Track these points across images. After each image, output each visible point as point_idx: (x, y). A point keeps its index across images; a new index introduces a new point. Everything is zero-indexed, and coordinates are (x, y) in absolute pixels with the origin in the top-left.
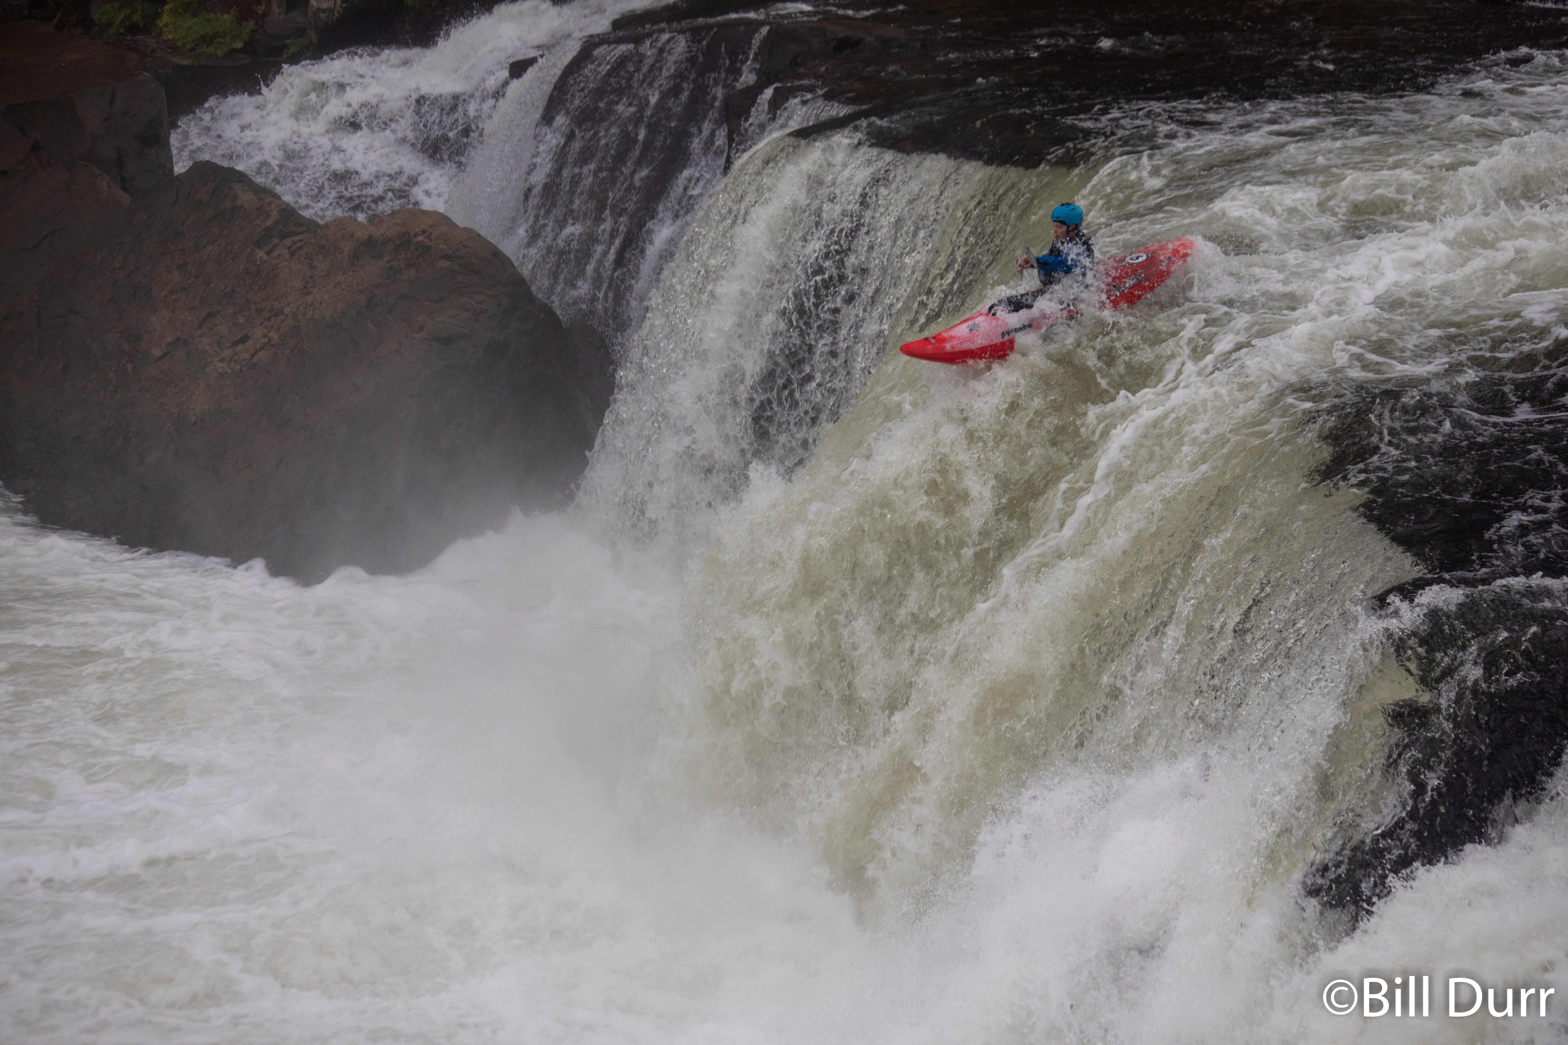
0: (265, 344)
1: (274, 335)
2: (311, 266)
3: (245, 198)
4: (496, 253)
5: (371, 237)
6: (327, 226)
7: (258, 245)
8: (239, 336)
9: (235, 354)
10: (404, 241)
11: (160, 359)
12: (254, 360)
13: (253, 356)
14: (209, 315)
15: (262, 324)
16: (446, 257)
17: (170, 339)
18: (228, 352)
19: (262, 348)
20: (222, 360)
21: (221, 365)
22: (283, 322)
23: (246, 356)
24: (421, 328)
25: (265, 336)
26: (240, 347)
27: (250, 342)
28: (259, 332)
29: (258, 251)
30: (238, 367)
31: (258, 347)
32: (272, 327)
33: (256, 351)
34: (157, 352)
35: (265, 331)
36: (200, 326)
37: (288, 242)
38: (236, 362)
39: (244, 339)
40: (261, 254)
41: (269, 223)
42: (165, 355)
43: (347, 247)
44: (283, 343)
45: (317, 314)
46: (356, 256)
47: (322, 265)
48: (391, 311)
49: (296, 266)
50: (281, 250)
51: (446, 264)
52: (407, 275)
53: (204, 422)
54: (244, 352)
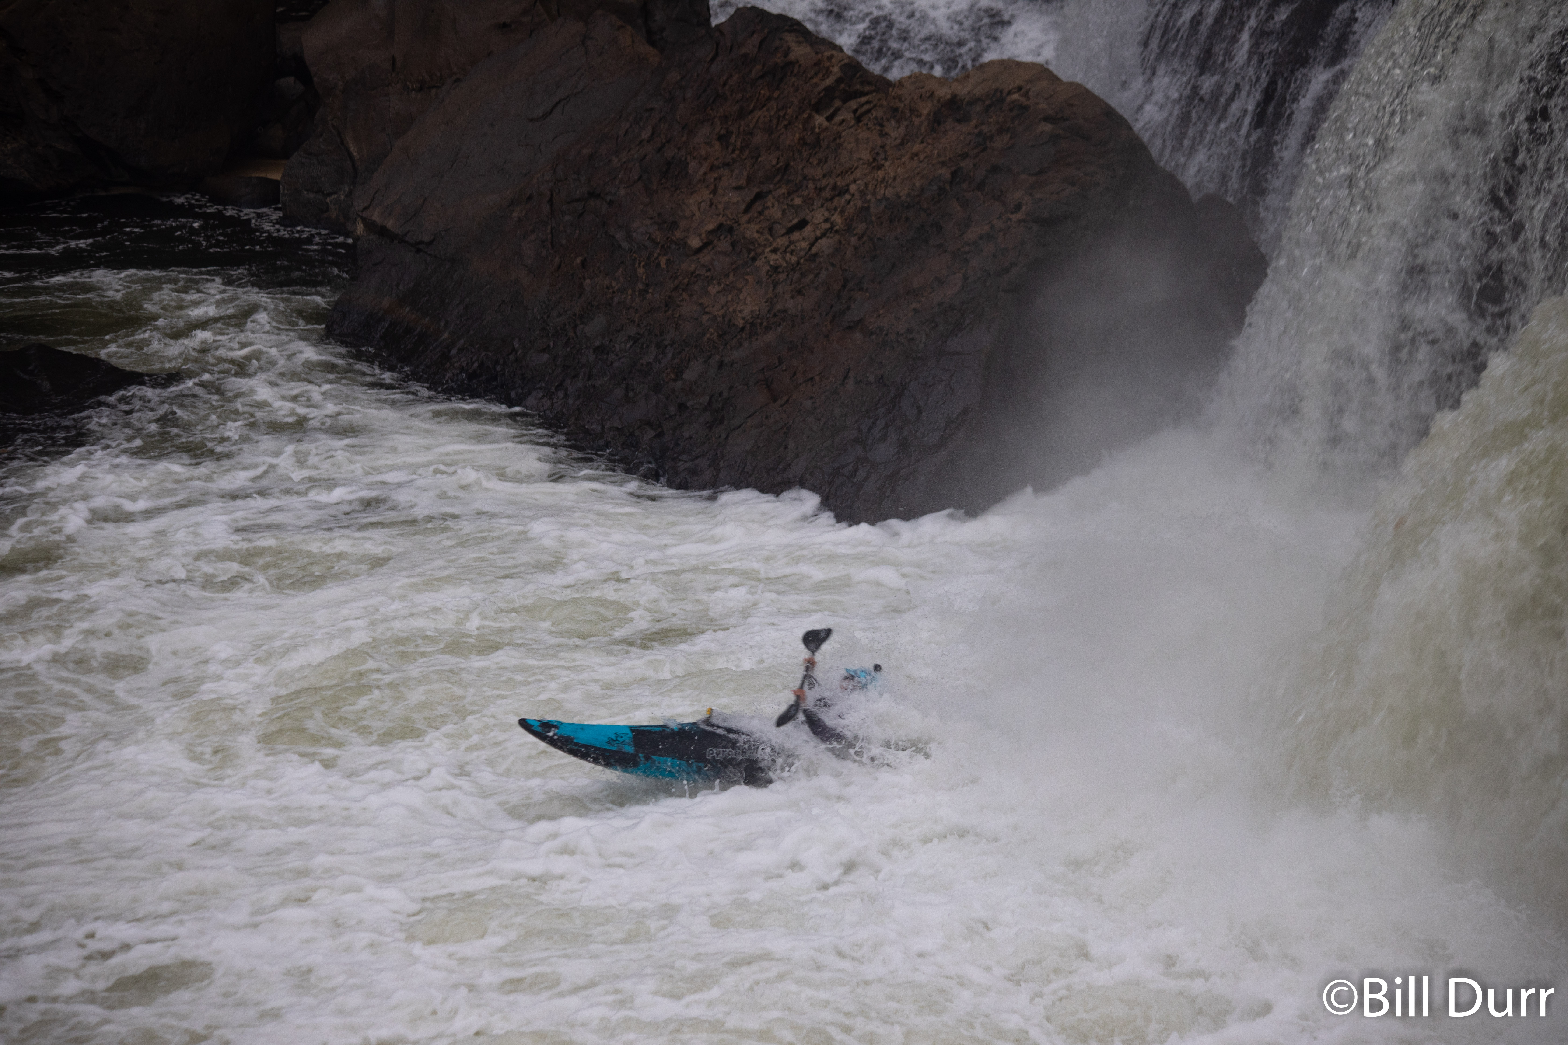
0: (827, 230)
1: (837, 218)
3: (800, 51)
4: (1110, 113)
5: (955, 96)
6: (900, 83)
7: (817, 108)
8: (795, 221)
9: (791, 243)
10: (996, 99)
11: (699, 250)
13: (812, 245)
15: (822, 206)
16: (1047, 119)
17: (710, 227)
18: (781, 242)
19: (823, 235)
20: (774, 251)
21: (774, 257)
22: (849, 202)
23: (804, 245)
24: (1018, 207)
25: (826, 220)
26: (796, 236)
27: (808, 229)
28: (819, 216)
29: (817, 116)
30: (794, 259)
31: (818, 233)
32: (835, 209)
33: (817, 239)
34: (695, 242)
35: (827, 214)
36: (747, 210)
37: (853, 104)
38: (792, 253)
39: (802, 224)
41: (829, 81)
42: (705, 245)
43: (926, 109)
44: (849, 229)
45: (890, 192)
46: (937, 120)
47: (895, 132)
48: (980, 186)
49: (863, 134)
50: (845, 115)
51: (1047, 127)
52: (999, 142)
53: (753, 327)
54: (801, 240)
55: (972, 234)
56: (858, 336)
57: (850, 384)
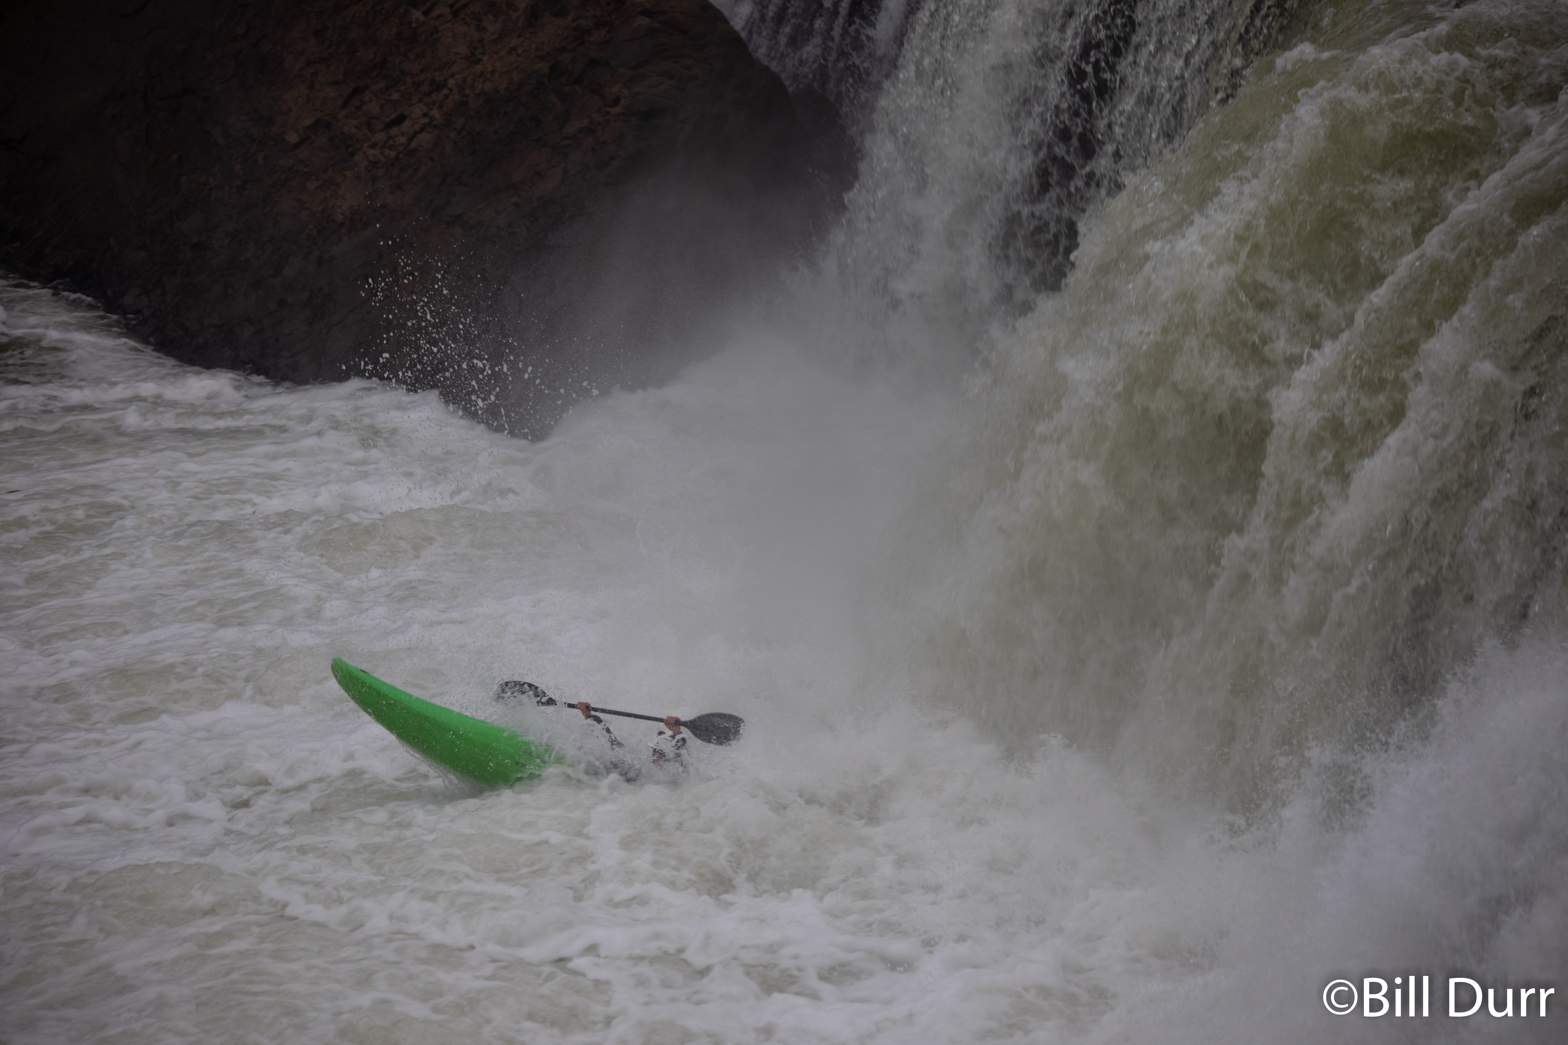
0: (425, 125)
1: (436, 113)
4: (706, 7)
8: (394, 116)
9: (390, 138)
11: (296, 146)
12: (413, 145)
13: (411, 139)
15: (420, 101)
16: (644, 13)
17: (308, 122)
18: (380, 137)
19: (422, 130)
20: (373, 146)
21: (372, 152)
22: (447, 96)
23: (403, 140)
24: (616, 101)
25: (425, 115)
26: (395, 130)
27: (407, 123)
28: (417, 110)
29: (413, 11)
30: (393, 154)
31: (417, 127)
32: (434, 104)
33: (416, 134)
34: (293, 138)
35: (425, 109)
36: (345, 105)
38: (390, 148)
39: (400, 120)
40: (416, 14)
42: (303, 141)
44: (447, 124)
45: (488, 86)
47: (493, 27)
48: (579, 80)
49: (461, 29)
50: (442, 9)
51: (644, 21)
52: (596, 36)
53: (353, 223)
54: (399, 135)
55: (571, 128)
56: (458, 230)
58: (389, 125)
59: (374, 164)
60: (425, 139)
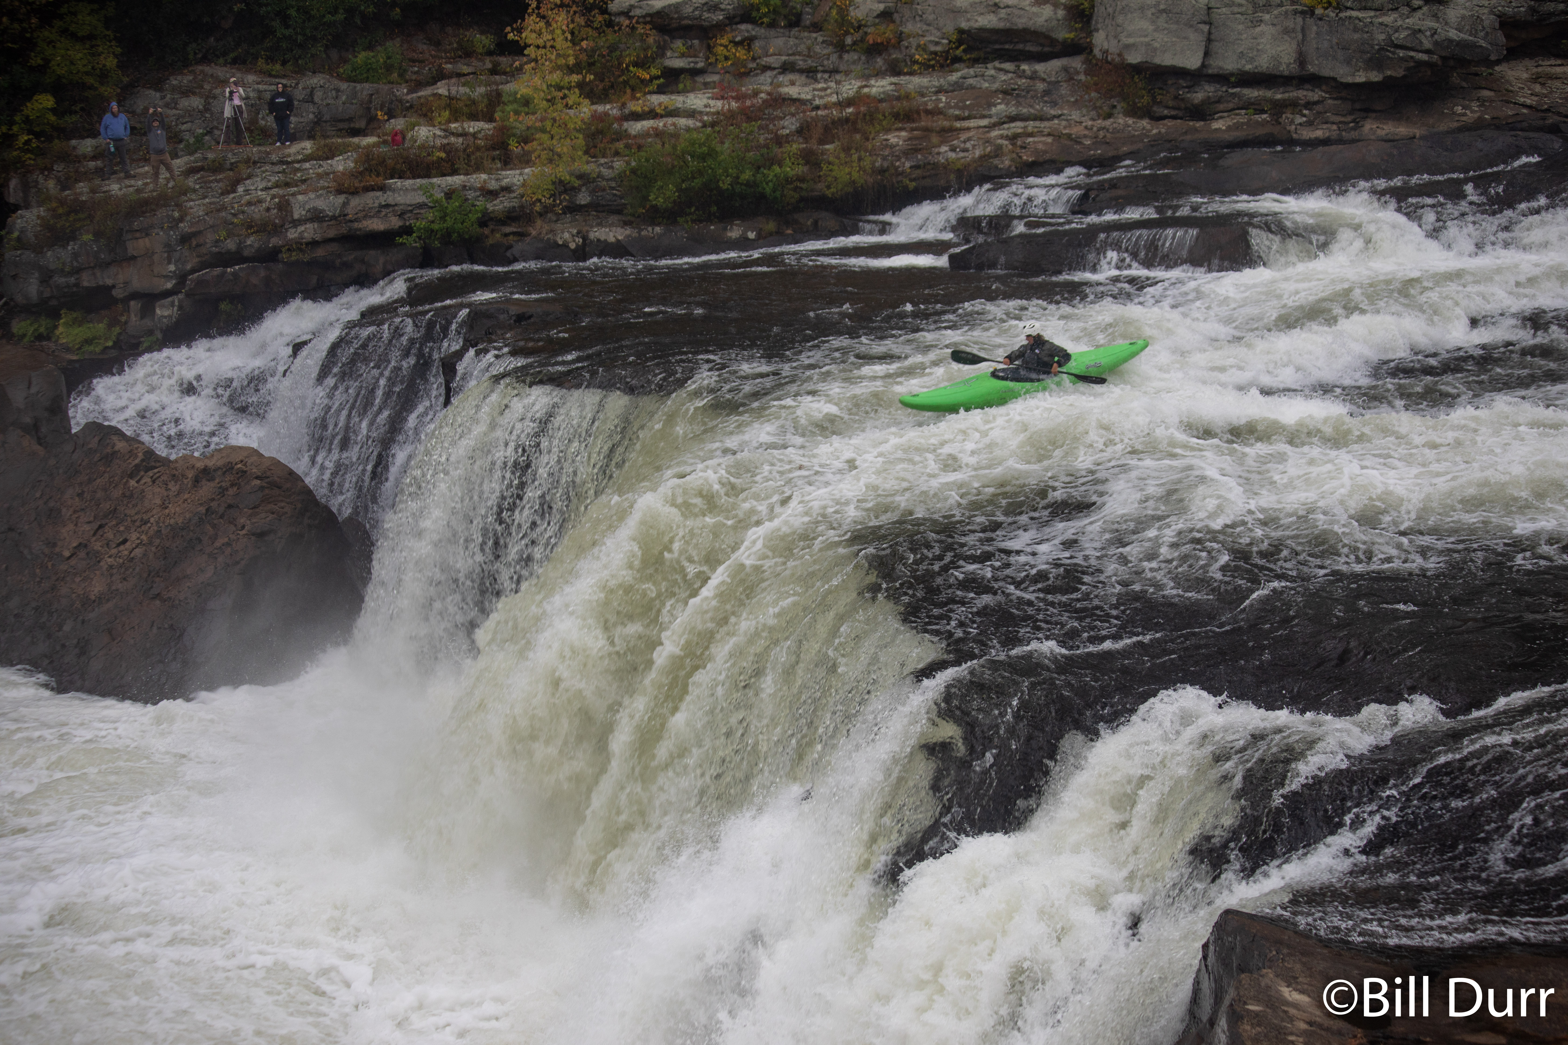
0: (138, 544)
1: (144, 537)
2: (167, 490)
3: (120, 445)
4: (291, 473)
5: (206, 467)
6: (176, 461)
7: (131, 476)
8: (121, 540)
9: (119, 552)
10: (229, 468)
11: (69, 558)
12: (132, 555)
13: (131, 552)
14: (101, 527)
15: (136, 531)
16: (257, 478)
17: (75, 545)
18: (114, 551)
19: (137, 547)
20: (110, 557)
21: (110, 560)
22: (150, 528)
23: (126, 553)
24: (243, 527)
25: (138, 539)
26: (122, 548)
27: (128, 543)
28: (134, 536)
29: (131, 481)
30: (121, 561)
31: (134, 546)
32: (143, 532)
33: (133, 549)
34: (67, 554)
35: (138, 535)
36: (95, 534)
37: (150, 473)
38: (120, 557)
39: (125, 541)
40: (132, 483)
41: (137, 461)
42: (72, 555)
43: (190, 474)
44: (150, 543)
45: (172, 521)
46: (197, 481)
47: (174, 488)
48: (221, 517)
49: (157, 490)
50: (147, 479)
51: (258, 482)
52: (232, 491)
53: (101, 599)
54: (124, 550)
55: (218, 544)
56: (158, 602)
57: (155, 630)
58: (119, 545)
59: (111, 567)
60: (138, 552)
